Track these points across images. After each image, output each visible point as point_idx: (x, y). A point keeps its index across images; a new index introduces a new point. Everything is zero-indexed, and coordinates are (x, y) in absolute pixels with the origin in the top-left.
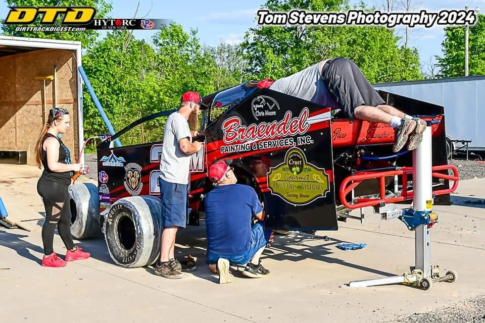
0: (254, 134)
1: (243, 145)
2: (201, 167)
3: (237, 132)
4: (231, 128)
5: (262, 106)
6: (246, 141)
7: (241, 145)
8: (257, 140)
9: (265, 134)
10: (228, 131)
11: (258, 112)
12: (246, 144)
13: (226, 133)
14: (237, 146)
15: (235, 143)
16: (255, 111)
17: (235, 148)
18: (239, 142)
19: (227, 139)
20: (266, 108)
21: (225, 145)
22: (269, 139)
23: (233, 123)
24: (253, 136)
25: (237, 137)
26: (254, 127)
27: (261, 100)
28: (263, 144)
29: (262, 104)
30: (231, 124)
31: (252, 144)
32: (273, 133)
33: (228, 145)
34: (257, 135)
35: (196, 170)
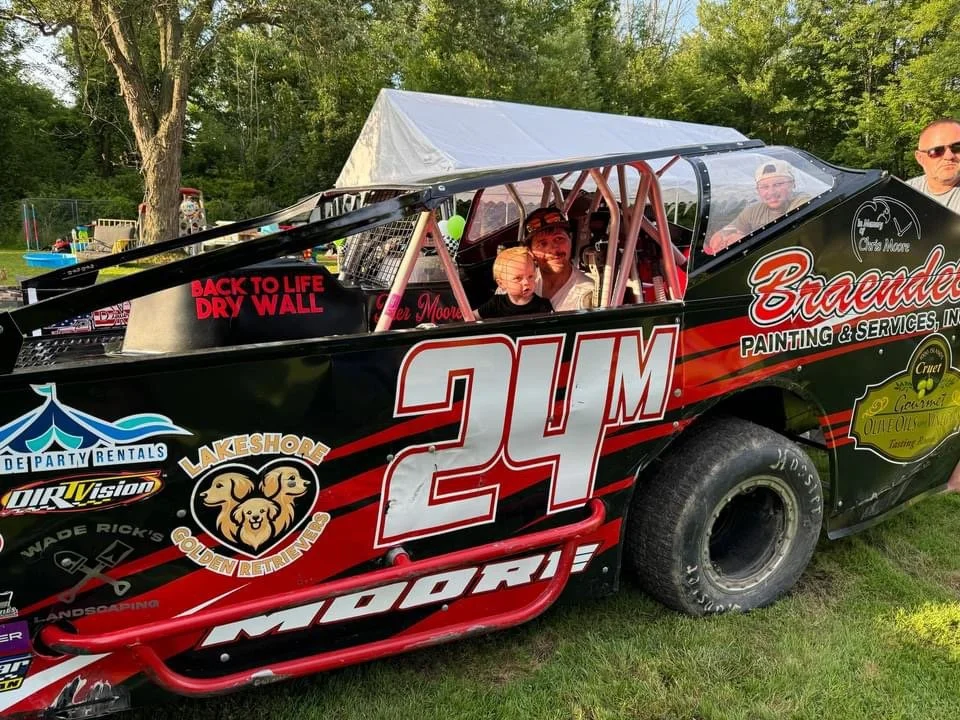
0: (846, 301)
1: (812, 330)
2: (655, 405)
3: (797, 294)
4: (778, 282)
5: (879, 225)
6: (819, 320)
7: (805, 330)
8: (852, 315)
9: (875, 301)
10: (767, 291)
11: (867, 239)
12: (819, 327)
13: (761, 295)
14: (793, 334)
15: (786, 325)
16: (859, 236)
17: (789, 339)
18: (800, 323)
19: (762, 313)
20: (887, 233)
21: (755, 330)
22: (885, 314)
23: (788, 267)
24: (843, 306)
25: (794, 307)
26: (846, 282)
27: (881, 208)
28: (866, 328)
29: (882, 220)
30: (780, 270)
31: (837, 328)
32: (893, 299)
33: (765, 331)
34: (854, 303)
35: (632, 418)
